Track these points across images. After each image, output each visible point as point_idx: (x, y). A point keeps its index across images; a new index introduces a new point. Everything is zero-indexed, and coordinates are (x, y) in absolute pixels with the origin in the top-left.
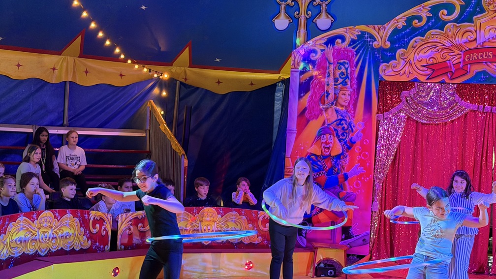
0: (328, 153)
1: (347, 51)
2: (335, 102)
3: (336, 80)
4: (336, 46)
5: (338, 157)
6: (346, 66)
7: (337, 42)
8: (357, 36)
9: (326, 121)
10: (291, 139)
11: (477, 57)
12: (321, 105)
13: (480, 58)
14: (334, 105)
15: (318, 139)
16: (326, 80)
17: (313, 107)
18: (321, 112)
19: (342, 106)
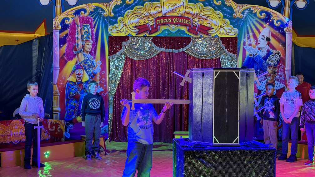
0: (80, 81)
1: (88, 18)
2: (83, 49)
3: (82, 36)
4: (81, 16)
5: (87, 82)
6: (88, 27)
7: (82, 13)
8: (94, 9)
9: (78, 61)
10: (57, 73)
11: (163, 21)
12: (74, 51)
13: (165, 22)
14: (82, 51)
15: (73, 72)
16: (76, 36)
17: (69, 53)
18: (74, 56)
19: (87, 52)
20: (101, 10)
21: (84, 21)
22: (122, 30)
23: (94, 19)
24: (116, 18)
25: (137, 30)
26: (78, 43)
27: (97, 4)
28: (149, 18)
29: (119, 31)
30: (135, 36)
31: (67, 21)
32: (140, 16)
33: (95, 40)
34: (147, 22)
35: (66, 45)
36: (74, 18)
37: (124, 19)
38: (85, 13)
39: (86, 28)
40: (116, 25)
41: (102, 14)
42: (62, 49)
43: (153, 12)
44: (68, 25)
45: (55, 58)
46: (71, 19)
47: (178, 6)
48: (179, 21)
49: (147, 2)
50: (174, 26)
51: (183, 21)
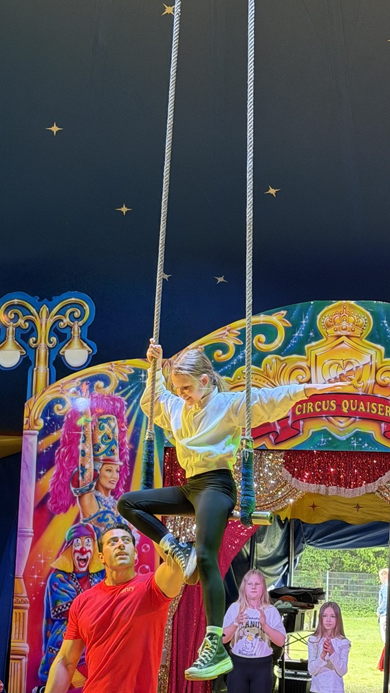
0: (84, 569)
2: (95, 484)
3: (96, 447)
4: (96, 393)
5: (102, 574)
6: (113, 424)
7: (97, 387)
8: (129, 375)
9: (81, 516)
10: (25, 546)
11: (314, 408)
12: (72, 489)
14: (93, 488)
16: (80, 447)
17: (60, 492)
18: (73, 501)
19: (107, 490)
26: (83, 467)
27: (138, 363)
31: (60, 406)
33: (127, 457)
38: (105, 387)
39: (106, 425)
42: (41, 482)
43: (285, 382)
45: (23, 507)
46: (68, 401)
47: (357, 367)
48: (358, 407)
49: (269, 357)
50: (343, 423)
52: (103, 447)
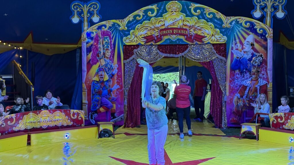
0: (102, 80)
1: (108, 32)
3: (103, 46)
4: (103, 30)
5: (107, 81)
6: (108, 39)
7: (103, 28)
8: (112, 25)
9: (100, 65)
10: (85, 74)
11: (166, 32)
12: (97, 58)
13: (167, 33)
14: (103, 57)
15: (97, 73)
16: (99, 46)
17: (94, 59)
18: (98, 61)
19: (107, 58)
20: (118, 25)
21: (104, 34)
22: (133, 41)
23: (112, 32)
24: (129, 31)
25: (145, 40)
26: (100, 51)
27: (114, 21)
28: (155, 30)
29: (132, 41)
30: (144, 45)
31: (92, 34)
32: (147, 29)
33: (113, 48)
34: (153, 33)
35: (91, 53)
36: (97, 32)
37: (135, 32)
38: (105, 28)
39: (106, 39)
40: (129, 36)
41: (118, 28)
42: (88, 56)
43: (157, 25)
44: (93, 37)
45: (83, 63)
46: (95, 33)
47: (178, 20)
48: (178, 31)
49: (153, 18)
50: (174, 36)
51: (182, 32)
52: (106, 46)
